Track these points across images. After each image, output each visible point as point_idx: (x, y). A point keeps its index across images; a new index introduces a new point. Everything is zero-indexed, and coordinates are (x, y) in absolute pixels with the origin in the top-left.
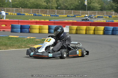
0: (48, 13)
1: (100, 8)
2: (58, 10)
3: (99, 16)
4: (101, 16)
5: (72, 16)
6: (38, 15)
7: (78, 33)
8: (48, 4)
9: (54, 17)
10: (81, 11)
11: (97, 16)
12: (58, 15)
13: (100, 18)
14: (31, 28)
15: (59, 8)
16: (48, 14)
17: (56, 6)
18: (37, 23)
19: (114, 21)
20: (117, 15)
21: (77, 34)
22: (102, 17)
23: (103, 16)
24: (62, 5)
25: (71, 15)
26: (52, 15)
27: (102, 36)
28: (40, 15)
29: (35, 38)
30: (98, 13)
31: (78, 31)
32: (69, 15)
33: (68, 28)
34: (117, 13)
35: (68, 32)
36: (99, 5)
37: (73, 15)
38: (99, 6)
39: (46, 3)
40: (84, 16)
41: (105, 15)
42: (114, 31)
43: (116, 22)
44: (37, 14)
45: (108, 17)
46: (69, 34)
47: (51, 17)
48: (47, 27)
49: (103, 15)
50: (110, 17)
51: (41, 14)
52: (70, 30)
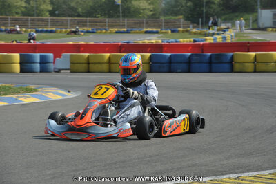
0: (29, 24)
1: (151, 11)
2: (54, 18)
4: (155, 30)
5: (88, 32)
6: (5, 30)
7: (91, 70)
8: (29, 4)
9: (43, 34)
10: (107, 19)
11: (145, 30)
12: (54, 29)
15: (57, 12)
16: (29, 26)
17: (51, 9)
19: (181, 40)
20: (189, 27)
22: (157, 32)
23: (159, 30)
24: (64, 6)
25: (85, 29)
26: (40, 29)
30: (147, 23)
31: (91, 65)
34: (189, 22)
35: (68, 67)
36: (150, 4)
37: (90, 30)
38: (149, 7)
39: (25, 2)
40: (116, 30)
41: (163, 28)
42: (172, 64)
43: (185, 43)
44: (4, 28)
45: (170, 31)
46: (71, 72)
49: (159, 27)
50: (173, 31)
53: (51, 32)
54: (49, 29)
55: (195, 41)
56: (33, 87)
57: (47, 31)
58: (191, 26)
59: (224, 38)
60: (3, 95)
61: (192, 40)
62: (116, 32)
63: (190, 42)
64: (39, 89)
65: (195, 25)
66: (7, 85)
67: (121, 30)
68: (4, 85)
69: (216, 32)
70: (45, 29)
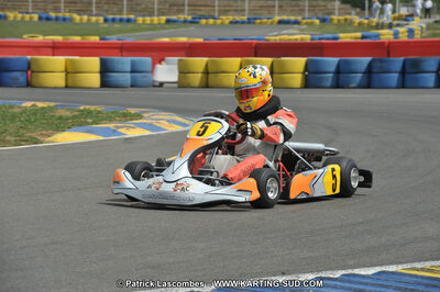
0: (94, 9)
3: (285, 18)
4: (293, 18)
5: (185, 21)
6: (57, 19)
7: (211, 83)
9: (117, 26)
10: (217, 2)
11: (277, 18)
12: (132, 17)
13: (288, 26)
14: (34, 67)
16: (94, 12)
18: (56, 49)
19: (341, 35)
20: (349, 14)
21: (207, 87)
22: (296, 22)
23: (299, 18)
25: (182, 17)
26: (111, 17)
27: (299, 92)
28: (64, 19)
29: (52, 104)
30: (280, 7)
31: (211, 75)
32: (174, 17)
33: (175, 67)
34: (348, 6)
35: (175, 79)
37: (189, 18)
40: (231, 18)
41: (307, 15)
42: (341, 75)
43: (348, 40)
44: (53, 15)
45: (317, 21)
46: (179, 87)
47: (106, 25)
48: (93, 63)
49: (300, 14)
50: (323, 21)
51: (67, 15)
52: (180, 73)
53: (129, 20)
54: (125, 17)
55: (363, 37)
56: (133, 111)
57: (121, 20)
58: (353, 12)
59: (411, 32)
60: (92, 124)
61: (359, 34)
62: (231, 22)
63: (356, 38)
64: (146, 115)
65: (358, 10)
66: (92, 108)
67: (238, 18)
68: (87, 107)
69: (395, 22)
70: (118, 17)
